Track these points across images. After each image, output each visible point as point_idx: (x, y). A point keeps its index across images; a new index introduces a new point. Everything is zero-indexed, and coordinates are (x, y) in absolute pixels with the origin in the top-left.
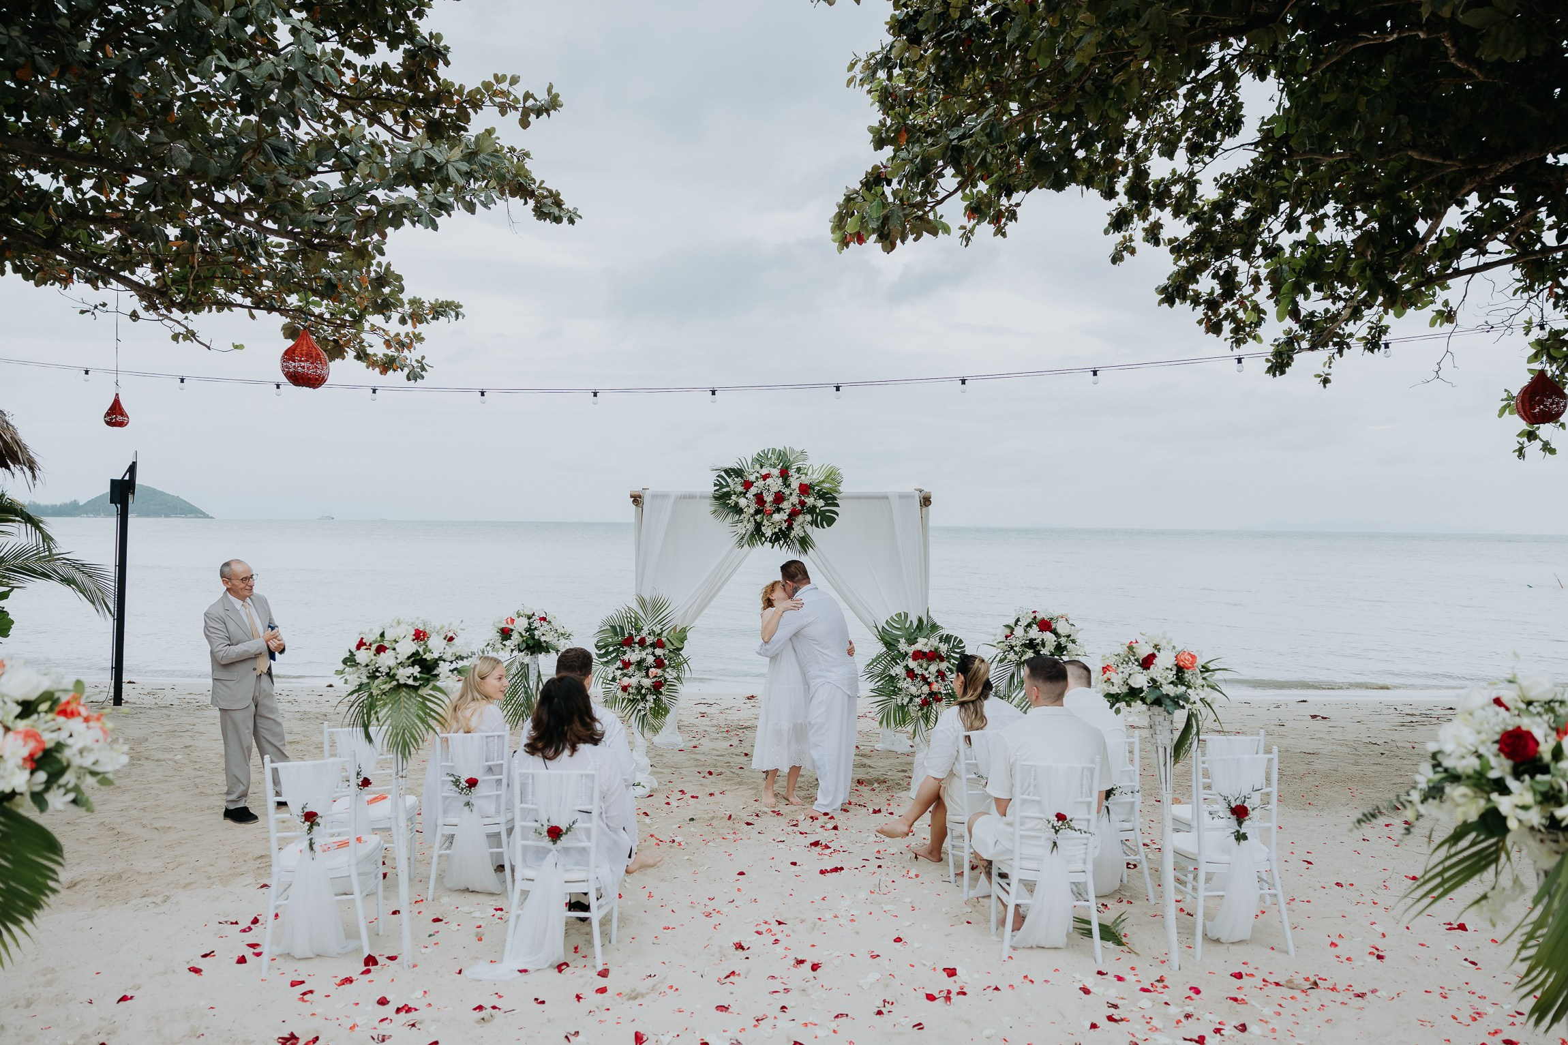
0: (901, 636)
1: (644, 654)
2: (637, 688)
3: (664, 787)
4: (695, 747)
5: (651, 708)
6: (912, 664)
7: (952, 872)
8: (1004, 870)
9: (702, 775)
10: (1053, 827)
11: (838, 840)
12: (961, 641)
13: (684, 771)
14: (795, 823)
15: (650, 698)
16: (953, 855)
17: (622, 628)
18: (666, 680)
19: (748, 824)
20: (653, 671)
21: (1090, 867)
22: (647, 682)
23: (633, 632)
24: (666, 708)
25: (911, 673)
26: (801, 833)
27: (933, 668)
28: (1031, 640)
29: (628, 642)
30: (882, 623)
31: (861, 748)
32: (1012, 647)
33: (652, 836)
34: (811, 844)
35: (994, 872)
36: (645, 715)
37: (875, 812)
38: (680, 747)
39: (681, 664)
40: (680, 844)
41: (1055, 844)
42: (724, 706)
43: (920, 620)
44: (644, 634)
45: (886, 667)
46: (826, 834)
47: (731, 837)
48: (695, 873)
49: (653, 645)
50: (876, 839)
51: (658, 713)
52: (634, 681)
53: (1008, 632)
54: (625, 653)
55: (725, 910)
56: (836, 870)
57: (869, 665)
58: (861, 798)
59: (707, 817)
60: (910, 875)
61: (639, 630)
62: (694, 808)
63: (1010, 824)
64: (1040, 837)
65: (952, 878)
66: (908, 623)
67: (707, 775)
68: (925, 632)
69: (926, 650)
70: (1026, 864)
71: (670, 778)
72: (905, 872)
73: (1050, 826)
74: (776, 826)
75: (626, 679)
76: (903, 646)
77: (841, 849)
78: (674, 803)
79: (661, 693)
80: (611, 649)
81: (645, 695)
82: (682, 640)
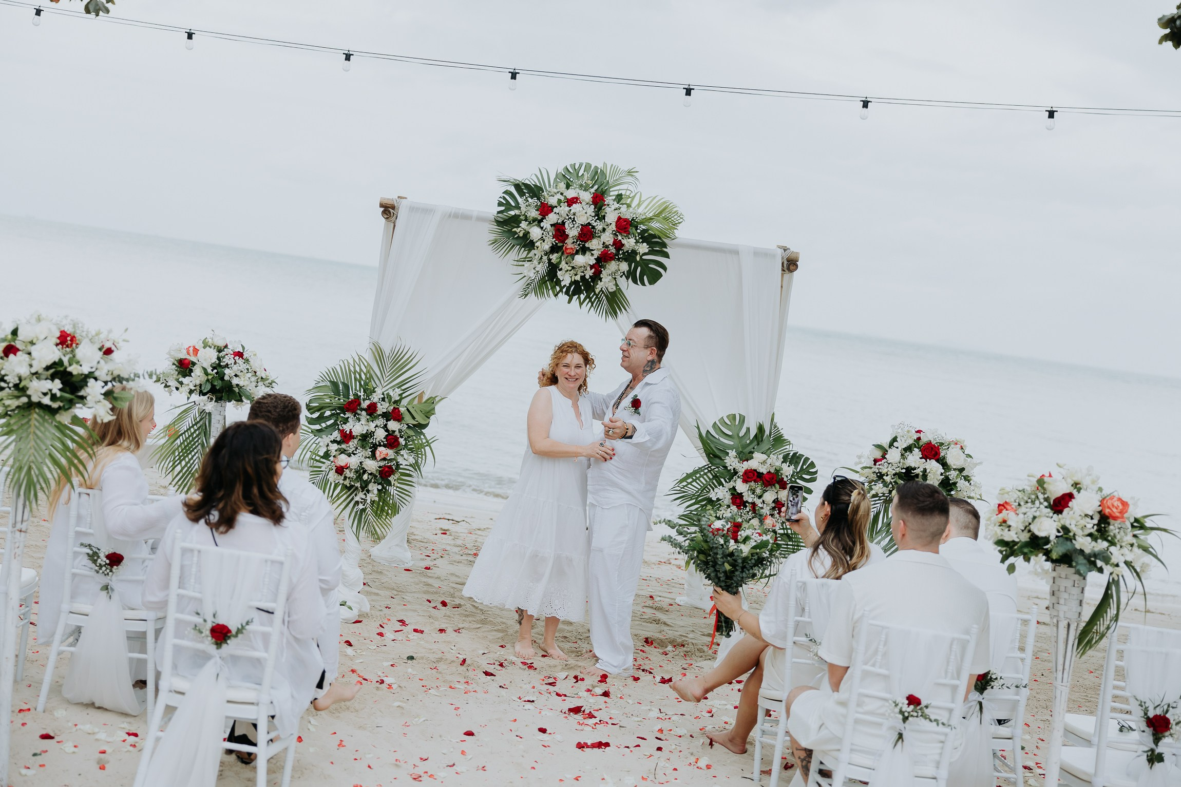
0: (731, 447)
1: (372, 426)
2: (357, 472)
3: (378, 613)
4: (427, 568)
5: (373, 502)
6: (741, 487)
7: (757, 767)
8: (829, 765)
9: (433, 604)
10: (901, 712)
11: (607, 710)
12: (812, 465)
13: (408, 597)
14: (551, 680)
15: (374, 488)
16: (761, 743)
17: (346, 386)
18: (398, 465)
19: (487, 674)
20: (382, 451)
21: (943, 773)
22: (372, 466)
23: (362, 394)
24: (394, 504)
25: (737, 499)
26: (558, 695)
27: (770, 496)
28: (909, 470)
29: (353, 406)
30: (707, 426)
31: (657, 599)
32: (880, 476)
33: (353, 671)
34: (571, 710)
35: (814, 767)
36: (364, 510)
37: (663, 681)
38: (407, 566)
39: (422, 446)
40: (390, 686)
41: (900, 736)
42: (475, 526)
43: (761, 429)
44: (375, 398)
45: (704, 488)
46: (592, 700)
47: (462, 686)
48: (406, 725)
49: (387, 416)
50: (660, 715)
51: (382, 510)
52: (353, 462)
53: (878, 455)
54: (346, 421)
55: (442, 774)
56: (600, 745)
57: (681, 481)
58: (647, 661)
59: (432, 657)
60: (700, 764)
61: (369, 392)
62: (415, 644)
63: (843, 704)
64: (879, 725)
65: (756, 775)
66: (744, 431)
67: (440, 606)
68: (765, 446)
69: (763, 470)
70: (858, 758)
71: (389, 602)
72: (693, 760)
73: (897, 710)
74: (527, 682)
75: (343, 456)
76: (732, 461)
77: (610, 722)
78: (389, 635)
79: (389, 484)
80: (328, 413)
81: (367, 483)
82: (428, 414)
